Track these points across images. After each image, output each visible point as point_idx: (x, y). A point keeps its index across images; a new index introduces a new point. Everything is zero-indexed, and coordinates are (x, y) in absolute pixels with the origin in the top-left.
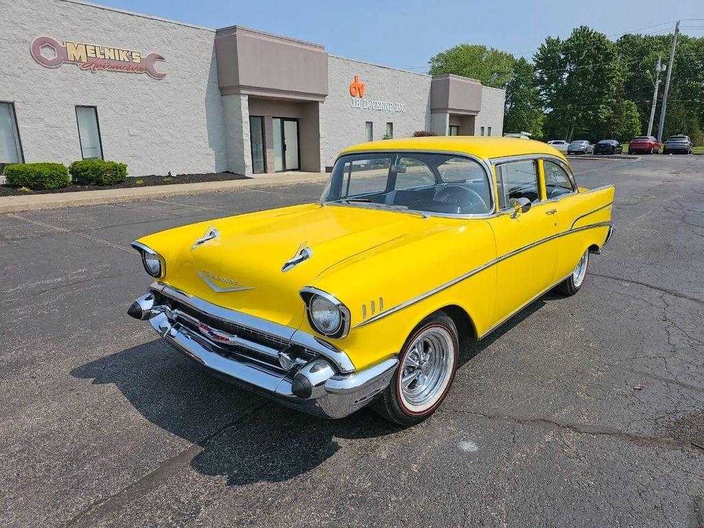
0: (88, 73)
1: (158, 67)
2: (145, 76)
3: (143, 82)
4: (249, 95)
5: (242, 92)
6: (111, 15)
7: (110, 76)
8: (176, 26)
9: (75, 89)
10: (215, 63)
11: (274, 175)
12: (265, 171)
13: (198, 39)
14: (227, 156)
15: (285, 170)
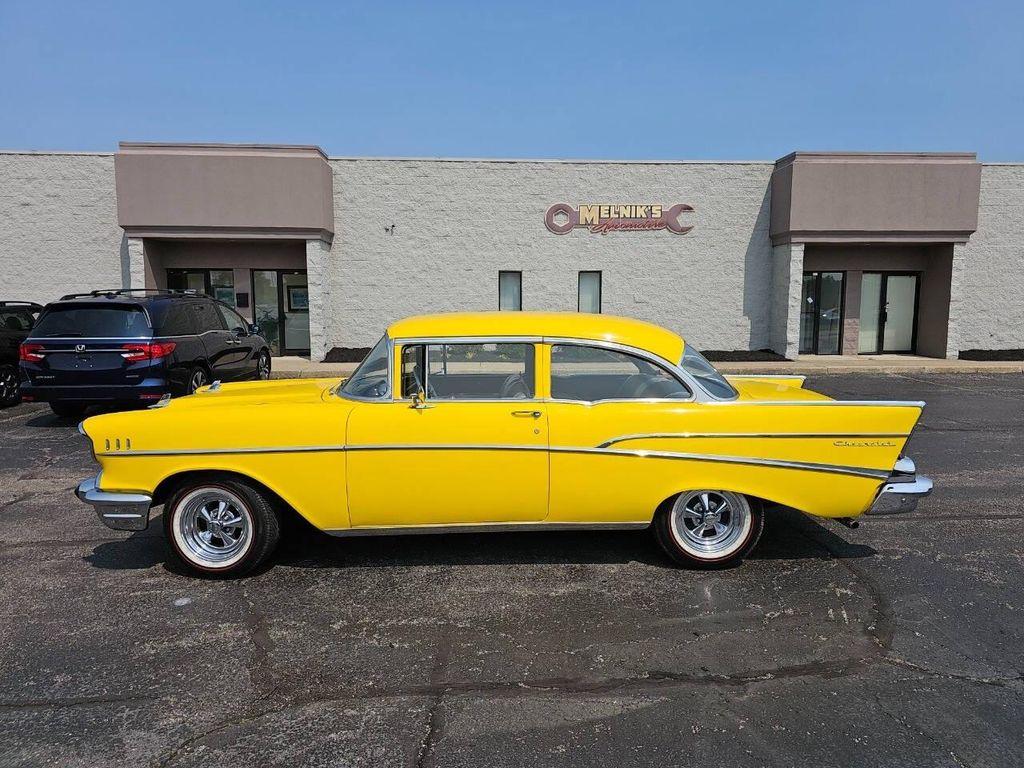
0: (599, 236)
1: (683, 220)
2: (665, 232)
3: (660, 240)
4: (805, 243)
5: (794, 240)
6: (632, 169)
7: (621, 236)
8: (715, 167)
9: (581, 254)
10: (768, 204)
11: (855, 358)
12: (840, 352)
13: (746, 178)
14: (770, 329)
15: (880, 351)
